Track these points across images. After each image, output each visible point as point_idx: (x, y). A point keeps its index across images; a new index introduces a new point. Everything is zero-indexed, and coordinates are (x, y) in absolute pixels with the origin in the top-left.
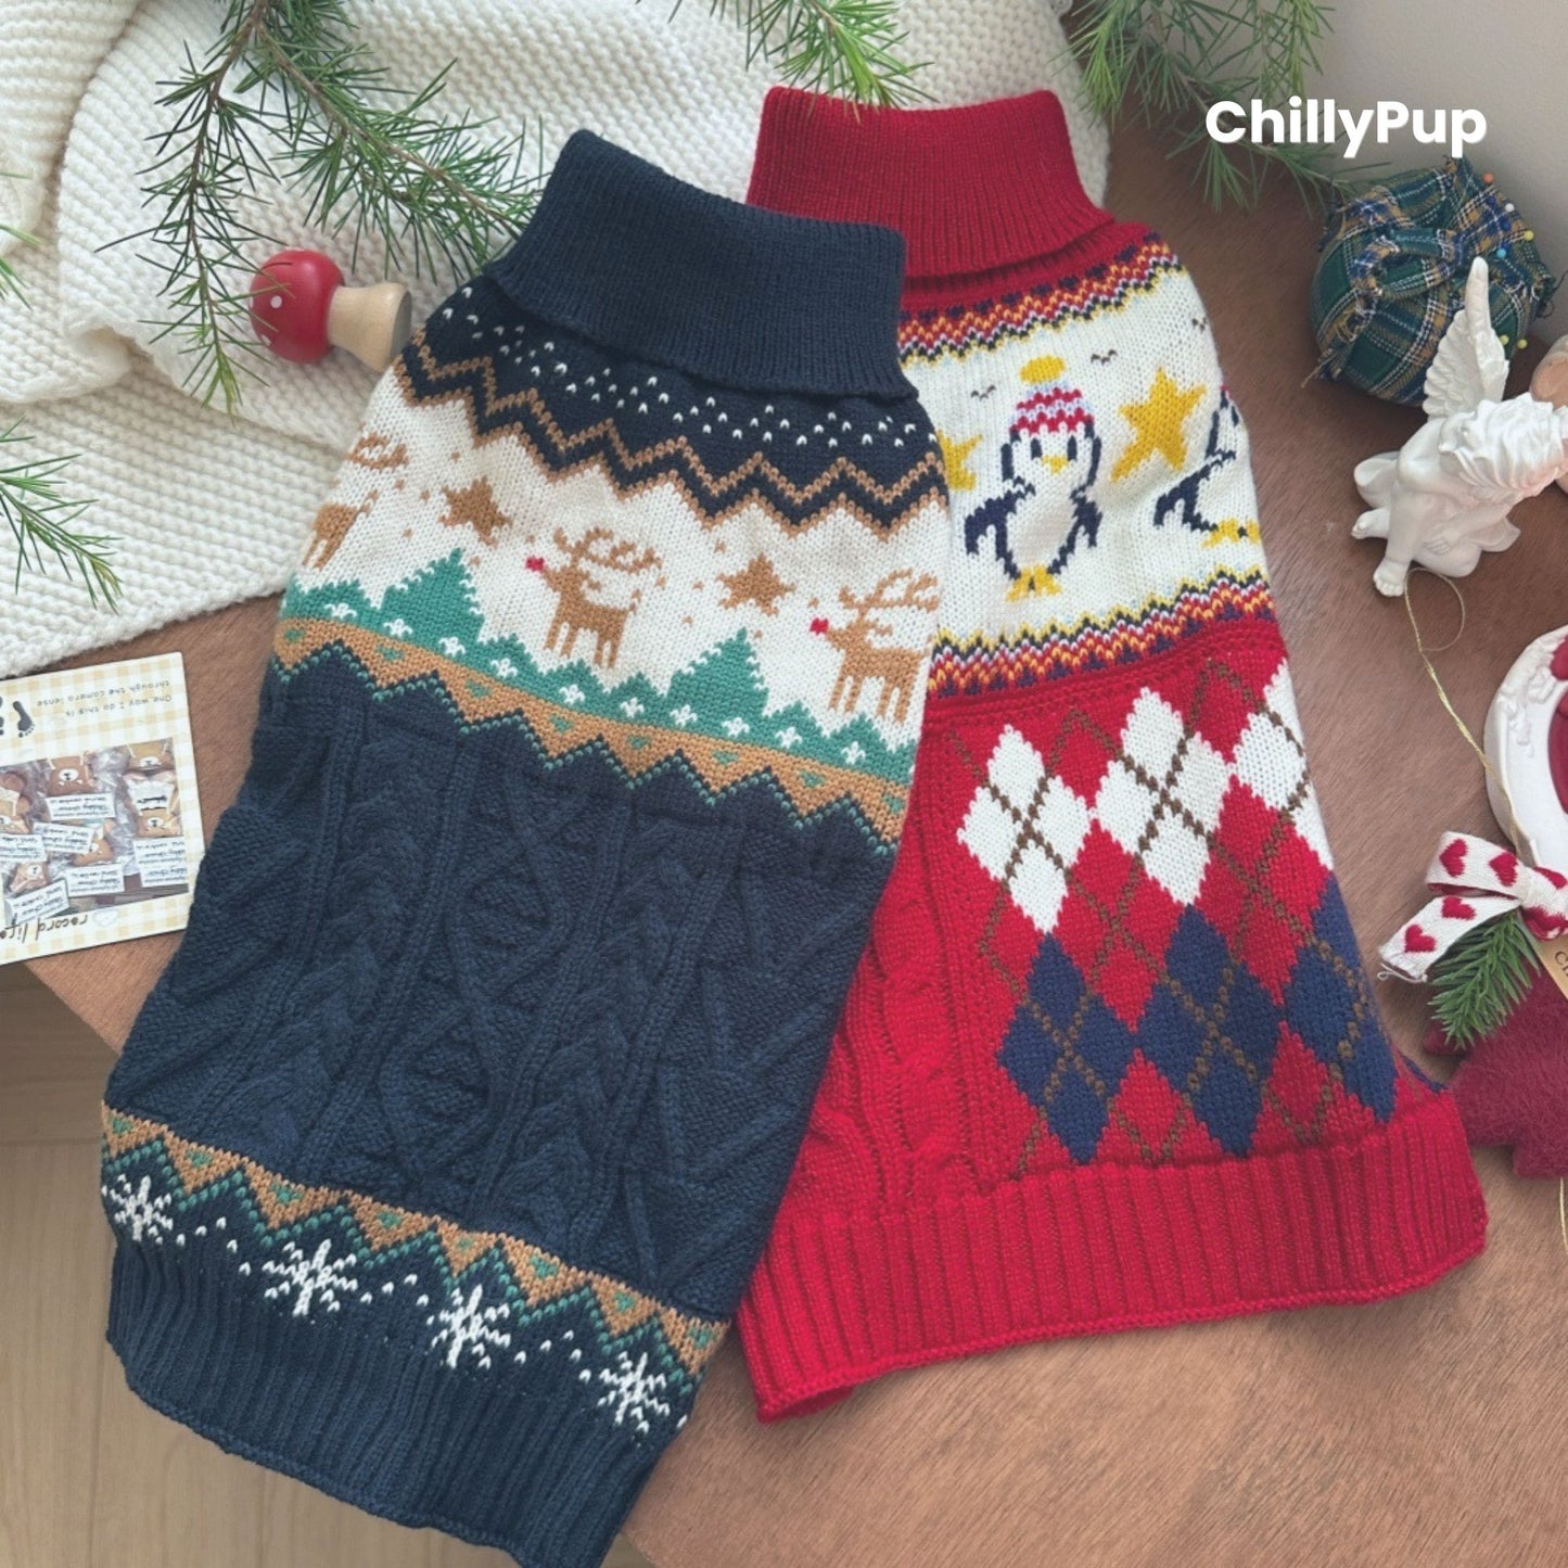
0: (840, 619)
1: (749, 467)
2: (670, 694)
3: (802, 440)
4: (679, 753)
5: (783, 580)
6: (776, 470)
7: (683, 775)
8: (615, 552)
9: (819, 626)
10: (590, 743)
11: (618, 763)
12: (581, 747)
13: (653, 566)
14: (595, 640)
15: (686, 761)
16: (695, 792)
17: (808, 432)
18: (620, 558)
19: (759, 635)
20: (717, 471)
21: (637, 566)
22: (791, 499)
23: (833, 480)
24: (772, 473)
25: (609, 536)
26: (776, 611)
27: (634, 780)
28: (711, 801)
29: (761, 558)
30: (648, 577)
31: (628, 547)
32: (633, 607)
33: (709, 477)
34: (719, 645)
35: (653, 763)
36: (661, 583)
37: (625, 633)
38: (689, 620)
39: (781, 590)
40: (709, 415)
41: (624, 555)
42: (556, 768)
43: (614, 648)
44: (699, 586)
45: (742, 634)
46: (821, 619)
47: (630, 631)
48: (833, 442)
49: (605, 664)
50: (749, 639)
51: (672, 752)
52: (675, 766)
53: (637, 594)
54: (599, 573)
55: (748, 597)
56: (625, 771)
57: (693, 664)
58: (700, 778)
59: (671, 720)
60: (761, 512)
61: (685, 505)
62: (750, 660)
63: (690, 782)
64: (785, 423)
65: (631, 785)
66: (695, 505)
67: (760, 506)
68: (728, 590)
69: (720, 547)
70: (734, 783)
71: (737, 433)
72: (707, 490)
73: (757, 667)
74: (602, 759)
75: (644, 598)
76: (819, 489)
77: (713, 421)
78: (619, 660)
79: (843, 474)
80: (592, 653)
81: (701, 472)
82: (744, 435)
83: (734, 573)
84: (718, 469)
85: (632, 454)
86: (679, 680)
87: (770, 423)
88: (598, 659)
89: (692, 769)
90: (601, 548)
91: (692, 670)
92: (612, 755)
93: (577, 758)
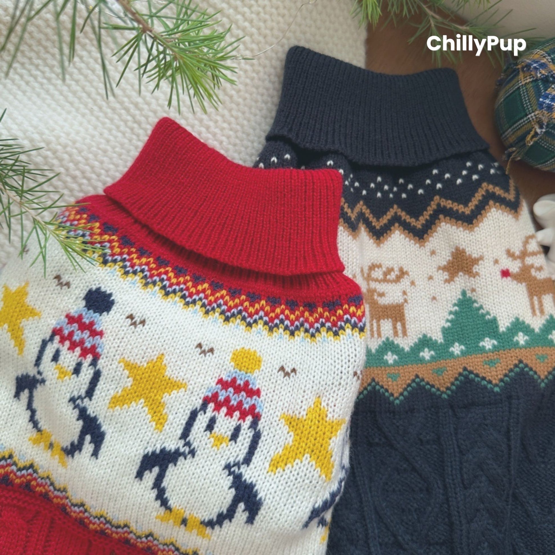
0: (514, 267)
1: (433, 205)
2: (445, 340)
3: (459, 181)
4: (465, 369)
5: (474, 256)
6: (450, 202)
7: (473, 380)
8: (385, 274)
9: (505, 273)
10: (413, 381)
11: (433, 386)
12: (409, 385)
13: (406, 276)
14: (391, 324)
15: (471, 372)
16: (485, 387)
17: (460, 176)
18: (388, 277)
19: (473, 290)
20: (416, 215)
21: (398, 279)
22: (463, 213)
23: (483, 195)
24: (449, 204)
25: (380, 266)
26: (477, 274)
27: (445, 393)
28: (497, 389)
29: (457, 249)
30: (405, 282)
31: (390, 270)
32: (406, 301)
33: (413, 220)
34: (455, 305)
35: (452, 380)
36: (413, 283)
37: (406, 315)
38: (434, 298)
39: (476, 261)
40: (403, 188)
41: (390, 274)
42: (401, 401)
43: (404, 326)
44: (431, 278)
45: (464, 293)
46: (505, 269)
47: (409, 314)
48: (475, 177)
49: (400, 335)
50: (469, 294)
51: (461, 370)
52: (466, 377)
53: (405, 293)
54: (381, 287)
55: (458, 273)
56: (438, 389)
57: (448, 321)
58: (484, 378)
59: (452, 354)
60: (448, 225)
61: (407, 239)
62: (476, 305)
63: (479, 383)
64: (447, 176)
65: (445, 396)
66: (412, 237)
67: (446, 223)
68: (446, 273)
69: (433, 253)
70: (506, 375)
71: (420, 191)
72: (415, 227)
73: (481, 307)
74: (424, 387)
75: (408, 294)
76: (477, 203)
77: (405, 190)
78: (408, 331)
79: (487, 191)
80: (391, 332)
81: (408, 219)
82: (425, 191)
83: (445, 263)
84: (416, 214)
85: (378, 220)
86: (445, 331)
87: (439, 178)
88: (396, 334)
89: (477, 375)
90: (378, 274)
91: (449, 324)
92: (428, 383)
93: (409, 393)
